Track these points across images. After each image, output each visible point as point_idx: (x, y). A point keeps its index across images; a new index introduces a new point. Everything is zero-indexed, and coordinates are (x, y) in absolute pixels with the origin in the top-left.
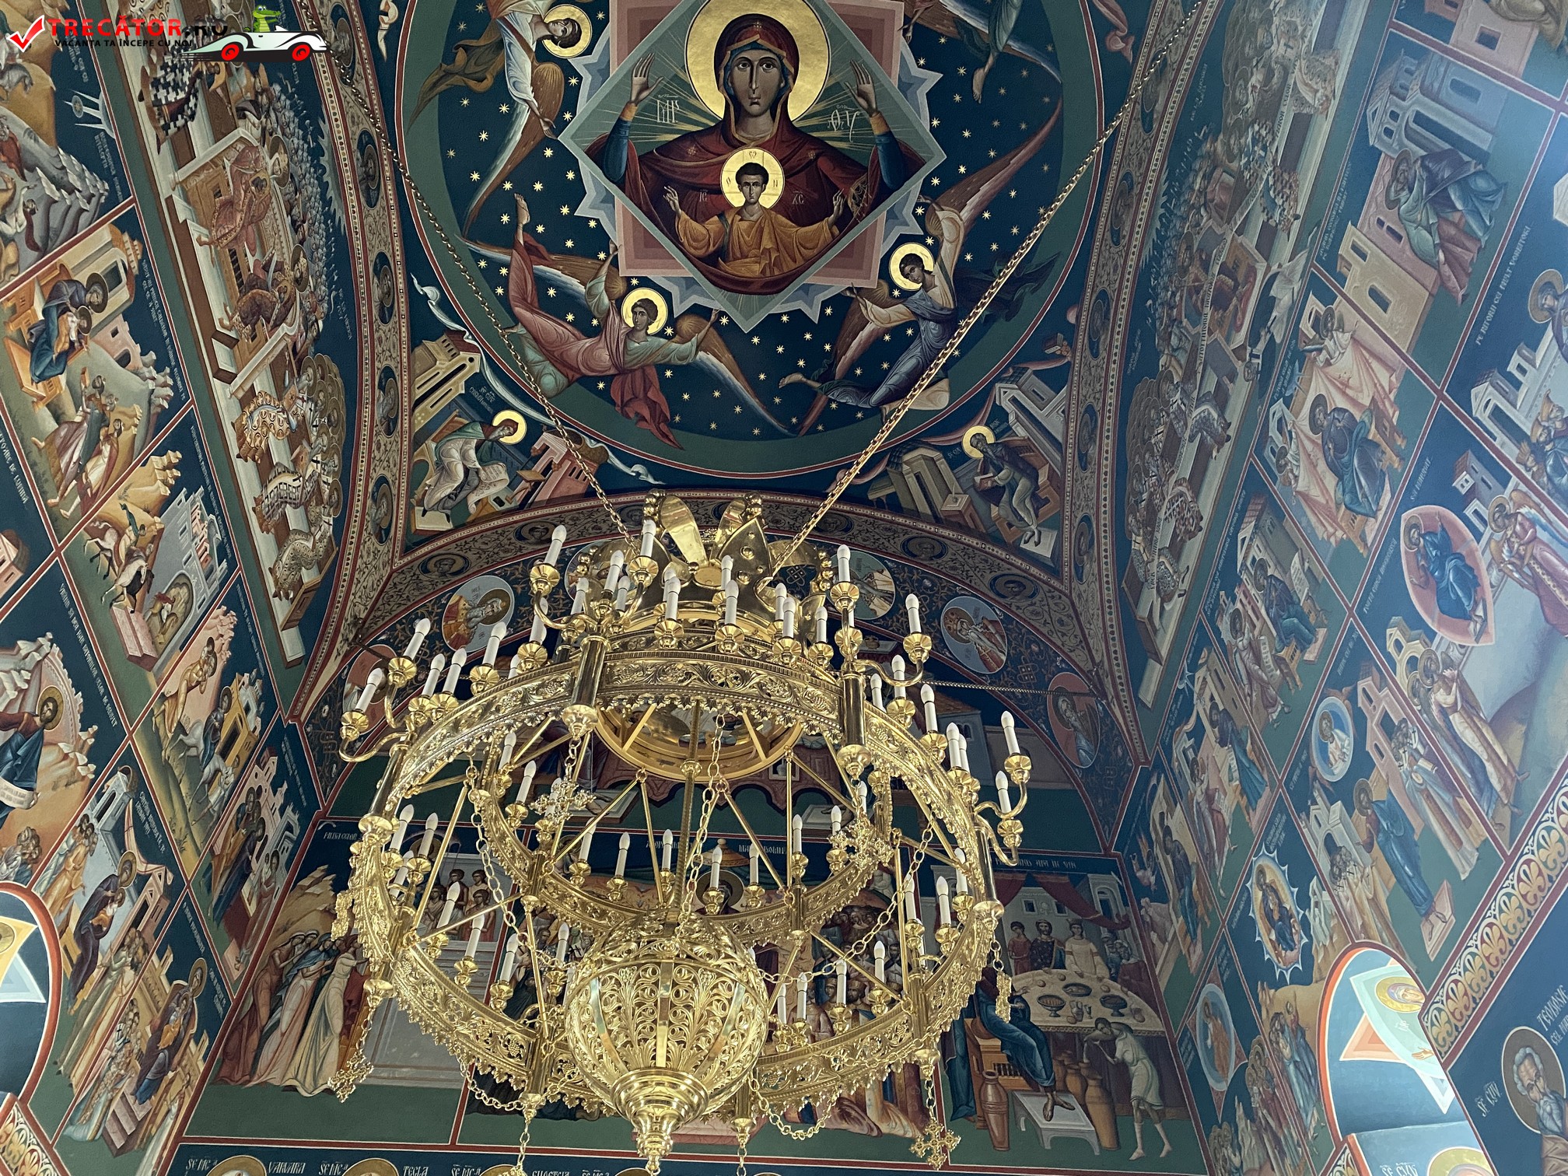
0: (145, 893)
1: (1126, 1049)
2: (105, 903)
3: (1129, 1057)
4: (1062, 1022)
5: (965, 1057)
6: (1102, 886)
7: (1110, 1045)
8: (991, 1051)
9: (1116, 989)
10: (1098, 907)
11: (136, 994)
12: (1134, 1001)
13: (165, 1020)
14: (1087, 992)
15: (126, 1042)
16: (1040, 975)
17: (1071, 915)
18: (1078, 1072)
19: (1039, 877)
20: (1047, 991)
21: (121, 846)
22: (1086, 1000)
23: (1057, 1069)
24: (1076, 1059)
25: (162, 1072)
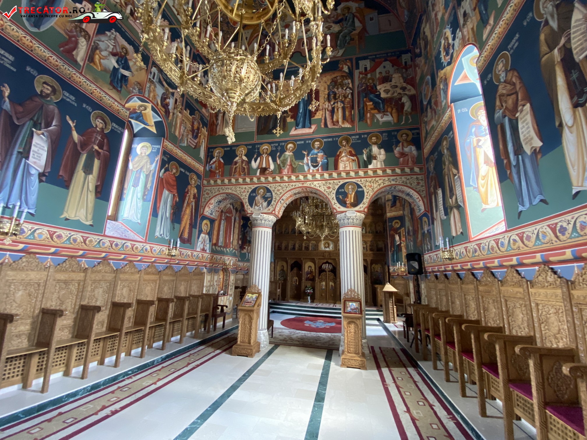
0: (175, 97)
1: (405, 99)
2: (165, 99)
3: (405, 101)
4: (389, 95)
5: (363, 108)
6: (406, 58)
7: (400, 99)
8: (370, 105)
9: (405, 85)
10: (404, 63)
11: (183, 118)
12: (409, 87)
13: (193, 123)
14: (396, 87)
15: (185, 128)
16: (385, 85)
17: (396, 67)
18: (391, 107)
19: (388, 59)
20: (386, 88)
21: (163, 85)
22: (396, 89)
23: (386, 107)
24: (391, 104)
25: (198, 133)
